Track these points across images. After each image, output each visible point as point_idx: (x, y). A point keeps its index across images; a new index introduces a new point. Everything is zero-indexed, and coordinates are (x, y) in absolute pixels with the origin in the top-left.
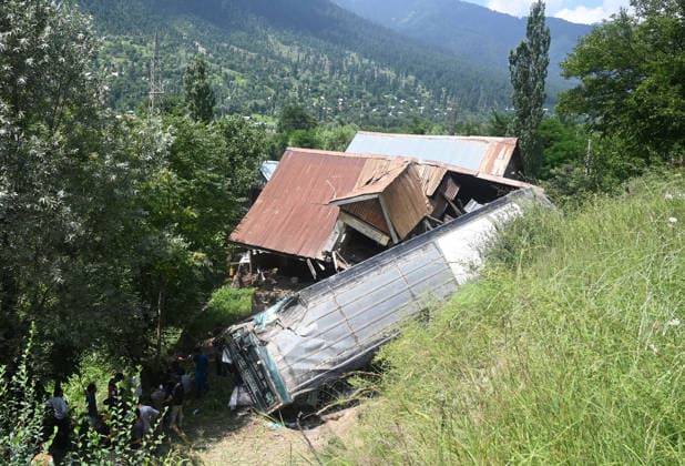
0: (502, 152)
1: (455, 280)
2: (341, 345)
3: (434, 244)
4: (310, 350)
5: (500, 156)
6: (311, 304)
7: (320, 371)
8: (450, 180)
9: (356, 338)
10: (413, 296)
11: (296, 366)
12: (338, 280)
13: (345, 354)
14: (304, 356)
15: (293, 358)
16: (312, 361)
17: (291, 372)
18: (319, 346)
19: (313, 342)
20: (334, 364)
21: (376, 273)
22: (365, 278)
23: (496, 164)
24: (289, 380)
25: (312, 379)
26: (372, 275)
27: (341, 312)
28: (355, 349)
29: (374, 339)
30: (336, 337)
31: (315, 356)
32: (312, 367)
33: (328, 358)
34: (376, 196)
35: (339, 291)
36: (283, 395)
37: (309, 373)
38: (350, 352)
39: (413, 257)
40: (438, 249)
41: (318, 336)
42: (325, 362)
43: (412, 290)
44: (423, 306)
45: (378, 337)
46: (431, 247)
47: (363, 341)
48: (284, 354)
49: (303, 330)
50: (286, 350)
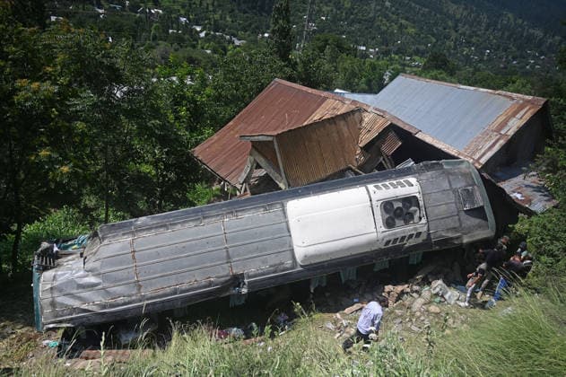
0: (522, 112)
1: (292, 250)
2: (118, 289)
3: (283, 206)
4: (82, 287)
5: (518, 116)
6: (106, 242)
7: (86, 311)
8: (392, 134)
9: (140, 287)
10: (228, 257)
11: (60, 299)
13: (121, 300)
14: (75, 291)
15: (61, 291)
16: (80, 298)
17: (53, 304)
18: (93, 286)
19: (92, 280)
20: (104, 307)
21: (192, 224)
22: (179, 226)
23: (510, 123)
24: (47, 311)
25: (74, 316)
26: (187, 225)
27: (133, 256)
28: (134, 298)
29: (161, 292)
30: (116, 281)
31: (86, 294)
32: (76, 304)
33: (99, 299)
34: (270, 139)
35: (142, 234)
37: (74, 310)
38: (127, 299)
39: (247, 215)
40: (284, 212)
41: (98, 275)
42: (94, 302)
43: (230, 250)
44: (237, 271)
45: (168, 290)
46: (277, 209)
47: (147, 292)
48: (56, 284)
49: (90, 265)
50: (61, 280)
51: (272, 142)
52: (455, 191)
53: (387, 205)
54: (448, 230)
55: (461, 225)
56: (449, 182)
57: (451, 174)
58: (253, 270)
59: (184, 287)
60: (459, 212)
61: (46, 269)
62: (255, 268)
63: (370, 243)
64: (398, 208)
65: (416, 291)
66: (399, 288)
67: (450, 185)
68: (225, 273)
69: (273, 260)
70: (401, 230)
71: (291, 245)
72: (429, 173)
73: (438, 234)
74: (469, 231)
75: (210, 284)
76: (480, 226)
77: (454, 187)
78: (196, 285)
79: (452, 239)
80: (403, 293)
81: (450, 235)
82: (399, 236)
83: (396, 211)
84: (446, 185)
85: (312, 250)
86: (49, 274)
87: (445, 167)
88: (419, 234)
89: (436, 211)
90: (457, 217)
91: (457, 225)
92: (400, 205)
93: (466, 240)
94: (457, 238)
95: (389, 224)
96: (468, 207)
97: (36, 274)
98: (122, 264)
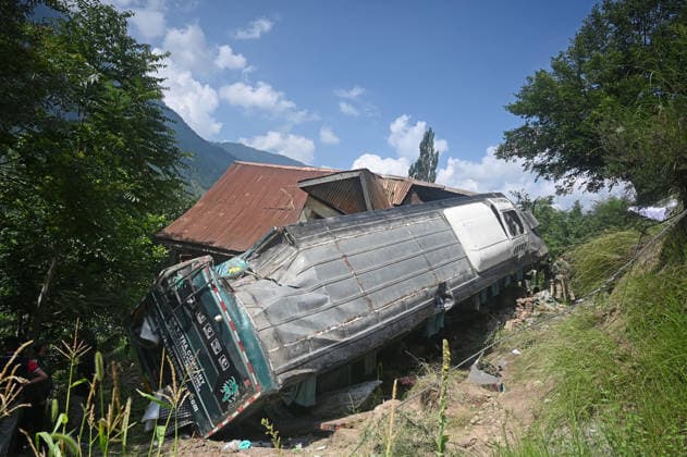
1: (467, 258)
2: (350, 306)
3: (441, 215)
4: (305, 306)
6: (303, 246)
7: (324, 342)
9: (369, 301)
10: (428, 263)
11: (284, 328)
13: (357, 321)
14: (299, 314)
15: (280, 315)
16: (310, 324)
17: (278, 337)
18: (320, 303)
19: (308, 296)
20: (343, 334)
21: (383, 228)
24: (273, 349)
25: (311, 353)
27: (347, 262)
28: (369, 317)
29: (393, 308)
30: (344, 295)
32: (311, 334)
33: (334, 323)
34: (355, 175)
35: (341, 236)
36: (264, 374)
37: (306, 343)
38: (364, 320)
39: (421, 221)
40: (444, 220)
42: (329, 329)
43: (427, 256)
44: (440, 279)
45: (397, 305)
46: (437, 217)
47: (380, 308)
48: (265, 306)
49: (293, 280)
51: (358, 177)
53: (505, 217)
58: (450, 279)
59: (409, 299)
62: (451, 276)
63: (508, 250)
68: (432, 283)
69: (460, 267)
70: (517, 239)
71: (464, 253)
75: (427, 296)
78: (417, 297)
81: (534, 249)
85: (483, 254)
86: (243, 294)
88: (525, 244)
93: (541, 254)
98: (338, 272)
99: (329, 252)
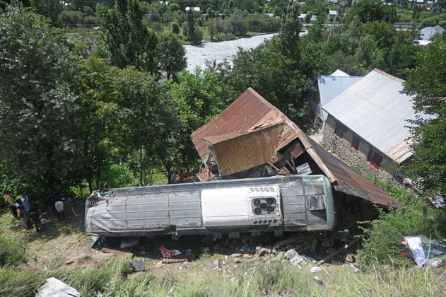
1: (202, 218)
2: (118, 222)
3: (200, 192)
4: (104, 218)
6: (115, 198)
9: (127, 223)
10: (169, 215)
11: (94, 222)
12: (133, 191)
13: (119, 227)
14: (101, 220)
15: (95, 218)
16: (102, 223)
17: (91, 224)
18: (108, 218)
19: (108, 216)
20: (112, 229)
21: (154, 195)
24: (89, 227)
25: (99, 231)
26: (151, 195)
27: (126, 207)
28: (124, 228)
29: (136, 228)
30: (118, 218)
31: (104, 222)
32: (101, 226)
33: (110, 226)
35: (131, 197)
38: (121, 228)
39: (181, 194)
40: (200, 195)
41: (110, 214)
42: (107, 226)
43: (170, 212)
44: (173, 223)
45: (139, 227)
46: (197, 193)
47: (130, 226)
48: (94, 214)
49: (109, 208)
50: (96, 213)
52: (306, 197)
53: (256, 201)
54: (297, 221)
55: (307, 219)
56: (304, 190)
57: (306, 185)
58: (180, 225)
59: (147, 227)
60: (306, 210)
61: (91, 206)
62: (182, 223)
63: (244, 221)
64: (264, 204)
65: (274, 254)
66: (263, 249)
67: (304, 193)
68: (166, 224)
69: (191, 221)
70: (265, 216)
71: (201, 215)
72: (291, 183)
73: (290, 222)
74: (312, 223)
75: (159, 228)
76: (320, 222)
77: (306, 194)
78: (152, 227)
79: (299, 226)
80: (264, 252)
81: (298, 224)
82: (263, 220)
83: (262, 205)
84: (301, 192)
85: (210, 220)
86: (91, 209)
87: (304, 180)
88: (275, 221)
89: (291, 208)
90: (304, 214)
91: (304, 218)
92: (265, 202)
93: (309, 229)
94: (303, 227)
95: (257, 212)
96: (313, 208)
97: (86, 208)
98: (120, 210)
99: (121, 203)
